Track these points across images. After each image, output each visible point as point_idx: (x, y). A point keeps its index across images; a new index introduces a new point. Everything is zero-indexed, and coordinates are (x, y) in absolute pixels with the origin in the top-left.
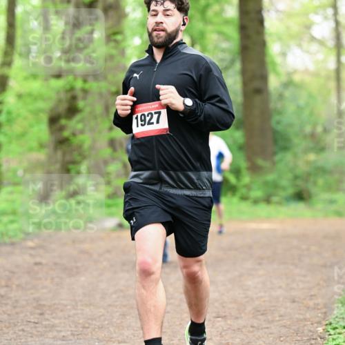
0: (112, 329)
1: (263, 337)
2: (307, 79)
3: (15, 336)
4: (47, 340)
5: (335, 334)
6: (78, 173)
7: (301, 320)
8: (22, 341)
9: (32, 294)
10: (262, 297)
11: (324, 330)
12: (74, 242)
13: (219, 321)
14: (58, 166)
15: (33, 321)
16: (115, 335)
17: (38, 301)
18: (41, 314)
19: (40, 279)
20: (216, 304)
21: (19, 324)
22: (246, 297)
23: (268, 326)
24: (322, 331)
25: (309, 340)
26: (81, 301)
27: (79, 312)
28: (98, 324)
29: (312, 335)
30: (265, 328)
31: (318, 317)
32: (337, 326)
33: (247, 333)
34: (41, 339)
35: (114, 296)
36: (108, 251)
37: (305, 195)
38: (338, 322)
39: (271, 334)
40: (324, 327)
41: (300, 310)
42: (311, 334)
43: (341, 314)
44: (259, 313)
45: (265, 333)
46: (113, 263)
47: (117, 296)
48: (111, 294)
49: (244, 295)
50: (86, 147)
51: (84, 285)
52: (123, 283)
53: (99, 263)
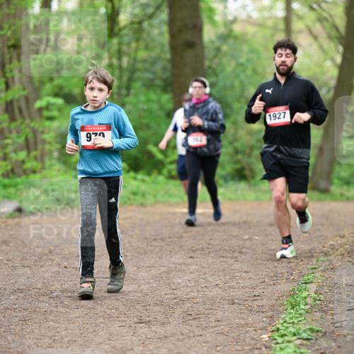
0: (9, 338)
1: (196, 346)
2: (251, 30)
5: (283, 343)
7: (242, 326)
10: (194, 298)
11: (269, 337)
13: (141, 328)
16: (13, 345)
20: (138, 307)
22: (175, 298)
23: (202, 333)
24: (267, 339)
25: (251, 350)
29: (256, 344)
30: (198, 336)
31: (263, 321)
32: (285, 332)
33: (176, 342)
35: (12, 297)
36: (5, 243)
37: (247, 173)
38: (287, 328)
39: (205, 342)
40: (270, 334)
41: (241, 313)
42: (254, 342)
43: (291, 319)
44: (190, 317)
45: (198, 341)
46: (11, 257)
47: (16, 297)
48: (9, 295)
49: (172, 296)
52: (23, 281)
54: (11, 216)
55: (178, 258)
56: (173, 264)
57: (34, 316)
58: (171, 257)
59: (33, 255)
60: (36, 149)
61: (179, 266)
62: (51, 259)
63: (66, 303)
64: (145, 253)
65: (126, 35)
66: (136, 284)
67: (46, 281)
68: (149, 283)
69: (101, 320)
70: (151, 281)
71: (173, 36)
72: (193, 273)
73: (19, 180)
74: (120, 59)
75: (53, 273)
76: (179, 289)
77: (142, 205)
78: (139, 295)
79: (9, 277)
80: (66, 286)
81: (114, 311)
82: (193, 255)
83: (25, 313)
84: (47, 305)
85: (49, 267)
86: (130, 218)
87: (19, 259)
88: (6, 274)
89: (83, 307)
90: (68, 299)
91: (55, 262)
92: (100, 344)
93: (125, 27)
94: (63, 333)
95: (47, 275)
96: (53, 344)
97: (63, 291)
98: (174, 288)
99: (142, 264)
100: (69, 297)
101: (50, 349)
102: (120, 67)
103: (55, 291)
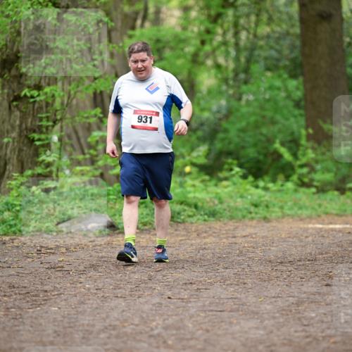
6: (47, 146)
10: (330, 336)
14: (14, 135)
20: (261, 347)
22: (307, 337)
35: (102, 336)
46: (100, 286)
47: (107, 335)
48: (99, 333)
49: (303, 334)
50: (57, 105)
51: (55, 320)
52: (116, 315)
53: (79, 285)
54: (101, 234)
55: (310, 287)
56: (305, 293)
58: (302, 285)
61: (312, 297)
62: (151, 288)
63: (170, 342)
64: (269, 280)
66: (257, 319)
67: (144, 315)
68: (274, 318)
70: (277, 315)
71: (302, 6)
72: (330, 304)
74: (236, 34)
75: (154, 305)
76: (312, 324)
77: (265, 219)
78: (262, 332)
79: (98, 311)
80: (170, 321)
82: (329, 283)
84: (145, 345)
85: (149, 298)
86: (250, 235)
87: (111, 287)
88: (94, 306)
89: (190, 347)
90: (173, 338)
97: (166, 328)
98: (305, 323)
99: (266, 294)
100: (173, 335)
102: (237, 46)
103: (156, 327)
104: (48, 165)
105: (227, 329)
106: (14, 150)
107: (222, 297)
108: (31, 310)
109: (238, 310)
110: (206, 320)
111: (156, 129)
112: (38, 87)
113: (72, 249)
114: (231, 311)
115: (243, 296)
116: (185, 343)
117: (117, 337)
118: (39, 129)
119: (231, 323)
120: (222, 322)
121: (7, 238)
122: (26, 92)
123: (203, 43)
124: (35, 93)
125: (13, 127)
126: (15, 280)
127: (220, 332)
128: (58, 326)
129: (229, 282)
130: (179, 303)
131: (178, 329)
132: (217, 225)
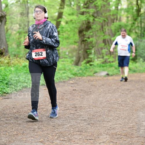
0: (104, 117)
3: (65, 119)
4: (78, 121)
8: (68, 121)
9: (72, 102)
12: (89, 81)
14: (82, 50)
15: (72, 113)
16: (105, 119)
17: (74, 105)
18: (76, 110)
19: (75, 96)
21: (67, 114)
26: (92, 105)
27: (91, 109)
28: (99, 114)
34: (76, 120)
35: (105, 103)
36: (103, 85)
46: (105, 90)
47: (106, 103)
48: (104, 103)
50: (94, 42)
51: (93, 99)
52: (109, 98)
53: (99, 90)
54: (105, 76)
57: (112, 109)
59: (112, 89)
60: (113, 54)
65: (143, 16)
67: (116, 98)
69: (134, 111)
73: (107, 64)
74: (141, 24)
75: (119, 95)
79: (104, 97)
80: (123, 100)
81: (139, 108)
83: (109, 108)
84: (117, 106)
85: (117, 93)
86: (144, 77)
87: (108, 90)
88: (103, 95)
89: (128, 106)
90: (124, 104)
91: (119, 92)
92: (134, 119)
93: (143, 14)
94: (122, 115)
95: (117, 96)
96: (119, 119)
97: (122, 101)
101: (118, 121)
102: (141, 27)
103: (119, 101)
104: (91, 58)
105: (138, 102)
106: (82, 54)
107: (137, 93)
108: (86, 96)
109: (141, 97)
110: (133, 99)
111: (126, 50)
112: (89, 38)
113: (97, 80)
114: (139, 97)
115: (142, 93)
116: (127, 105)
117: (109, 104)
118: (89, 49)
119: (139, 100)
120: (137, 100)
121: (80, 77)
122: (85, 39)
123: (132, 26)
124: (88, 39)
125: (82, 48)
126: (82, 89)
127: (136, 103)
128: (93, 100)
129: (139, 89)
130: (126, 95)
131: (125, 102)
132: (135, 74)
